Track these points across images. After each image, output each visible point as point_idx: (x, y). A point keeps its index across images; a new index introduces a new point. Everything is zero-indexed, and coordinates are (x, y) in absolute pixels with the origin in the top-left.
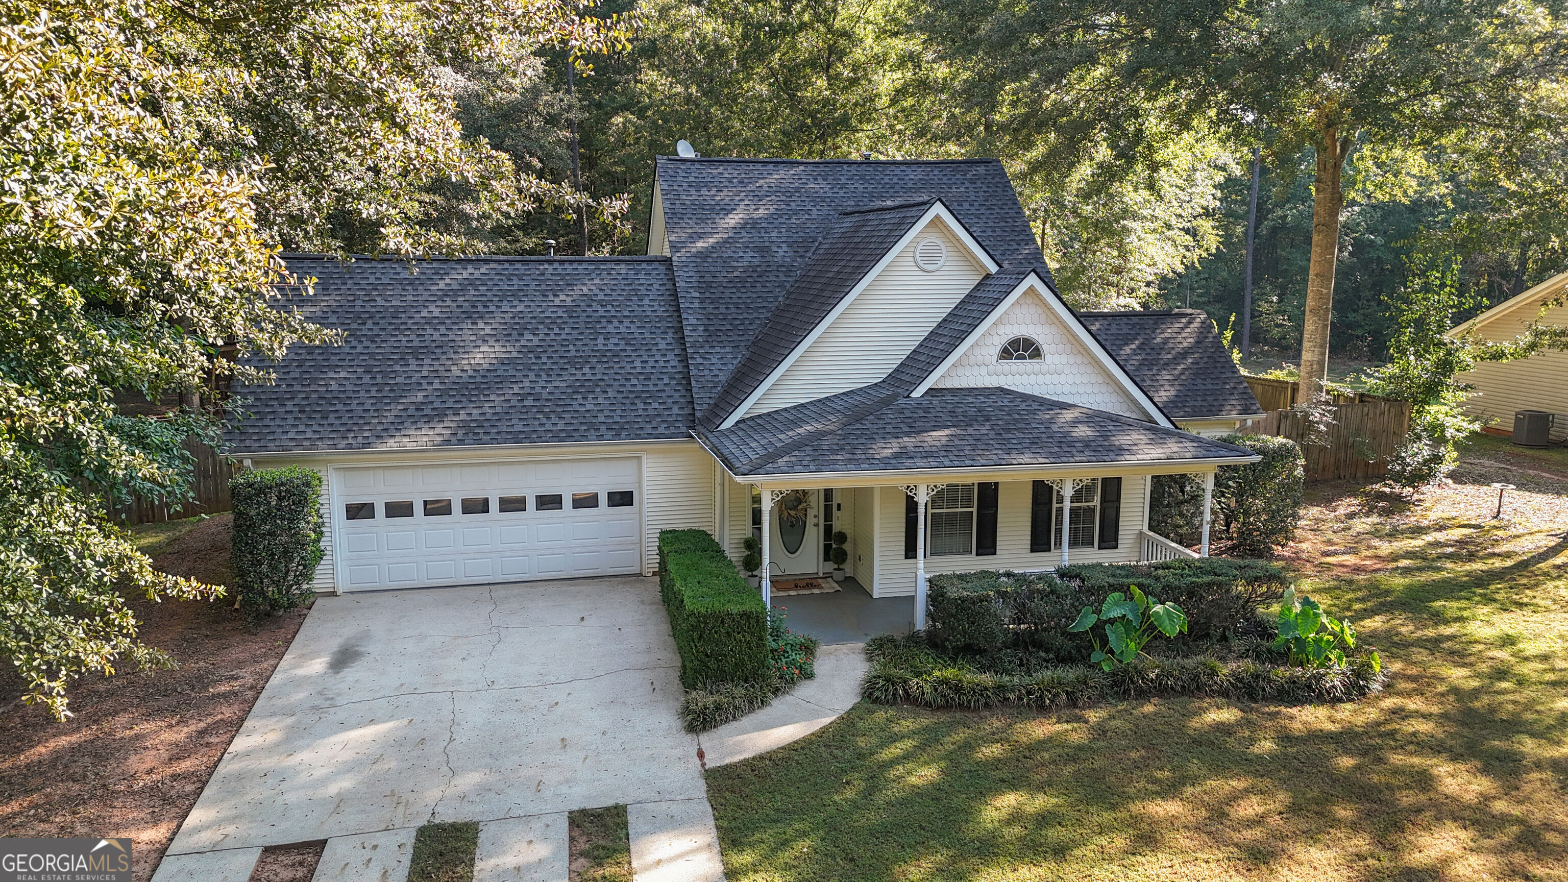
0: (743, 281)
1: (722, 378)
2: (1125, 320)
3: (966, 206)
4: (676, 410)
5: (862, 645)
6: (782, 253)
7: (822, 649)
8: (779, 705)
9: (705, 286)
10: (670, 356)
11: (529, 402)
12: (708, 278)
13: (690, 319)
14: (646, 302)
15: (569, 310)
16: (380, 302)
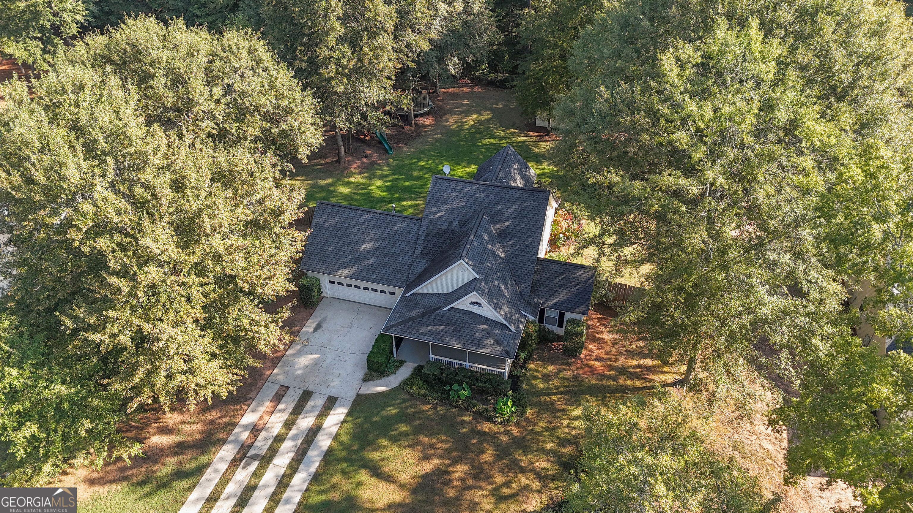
0: (439, 234)
1: (419, 272)
2: (564, 266)
3: (526, 212)
4: (405, 278)
5: (416, 365)
6: (456, 224)
7: (408, 363)
8: (384, 380)
9: (428, 235)
10: (410, 258)
11: (370, 267)
12: (429, 232)
13: (419, 248)
14: (411, 236)
15: (389, 235)
16: (343, 224)
